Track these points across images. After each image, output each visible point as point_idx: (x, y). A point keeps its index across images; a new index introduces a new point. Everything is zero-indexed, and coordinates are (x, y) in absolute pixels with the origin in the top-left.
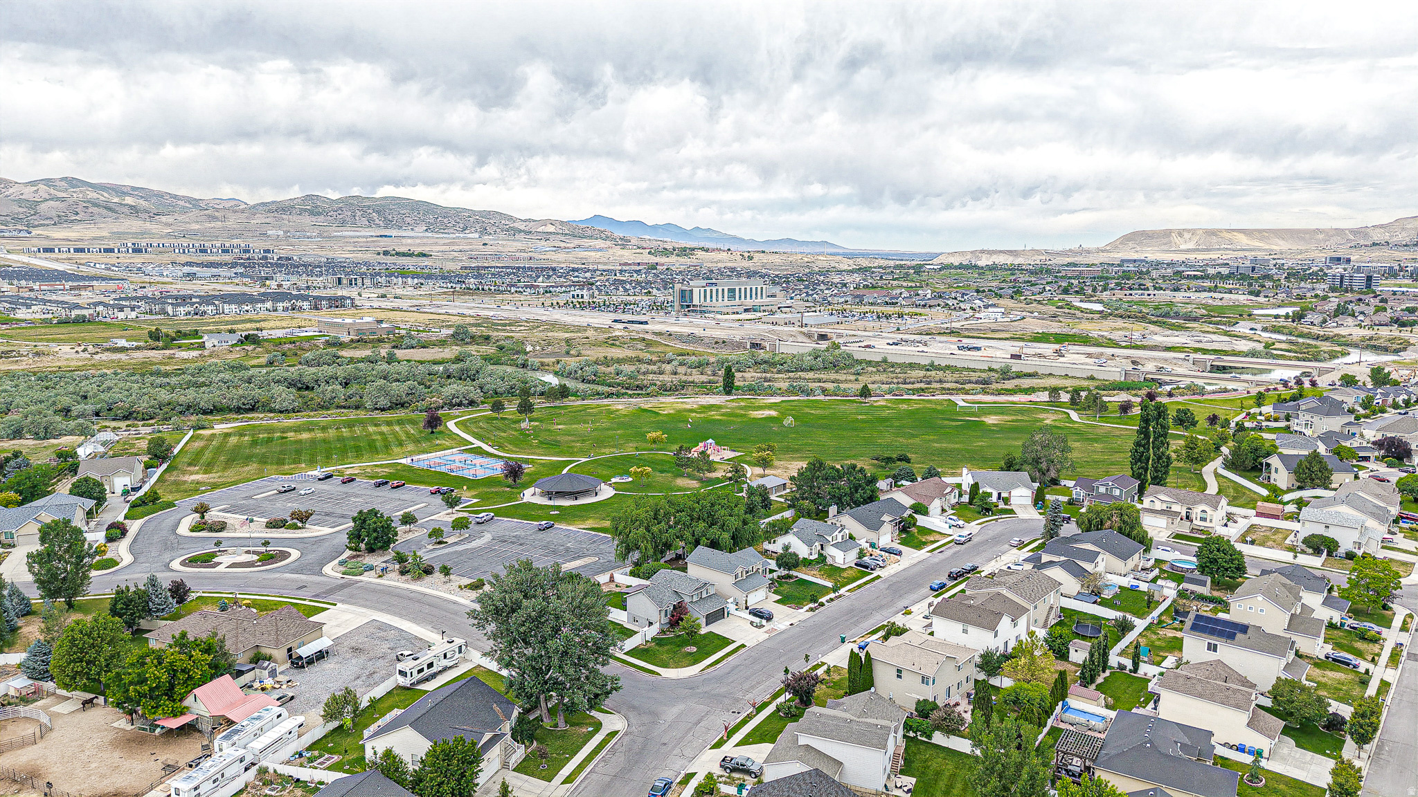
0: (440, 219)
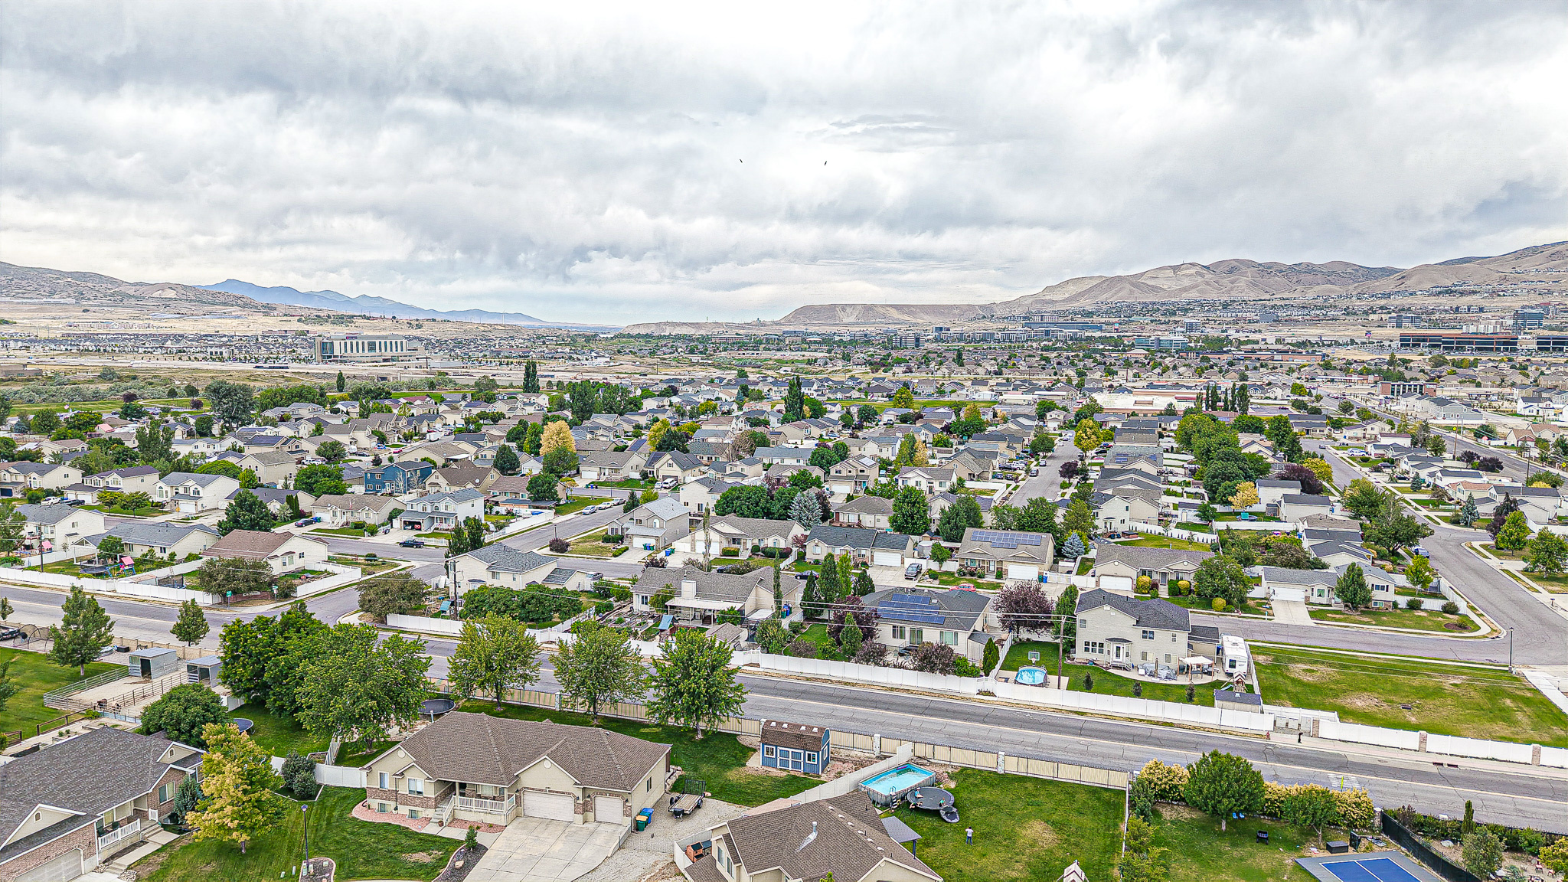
0: (16, 281)
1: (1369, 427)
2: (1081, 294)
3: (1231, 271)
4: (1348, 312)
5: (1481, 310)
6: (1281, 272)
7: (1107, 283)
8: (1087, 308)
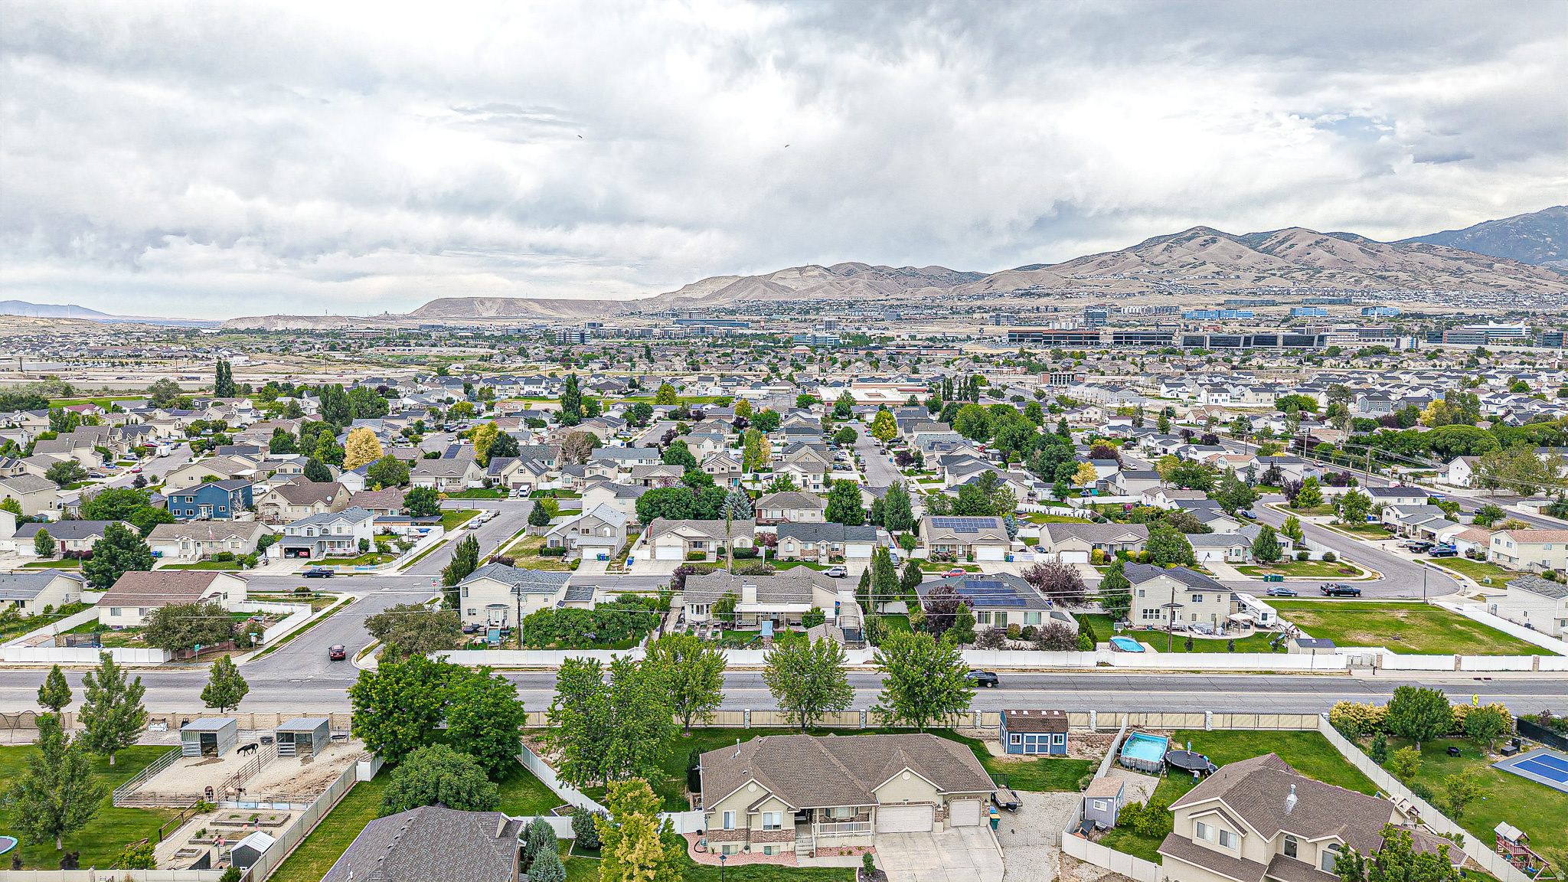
1: (1085, 411)
2: (720, 293)
3: (848, 274)
4: (954, 311)
5: (1056, 310)
6: (891, 274)
7: (742, 282)
8: (726, 306)
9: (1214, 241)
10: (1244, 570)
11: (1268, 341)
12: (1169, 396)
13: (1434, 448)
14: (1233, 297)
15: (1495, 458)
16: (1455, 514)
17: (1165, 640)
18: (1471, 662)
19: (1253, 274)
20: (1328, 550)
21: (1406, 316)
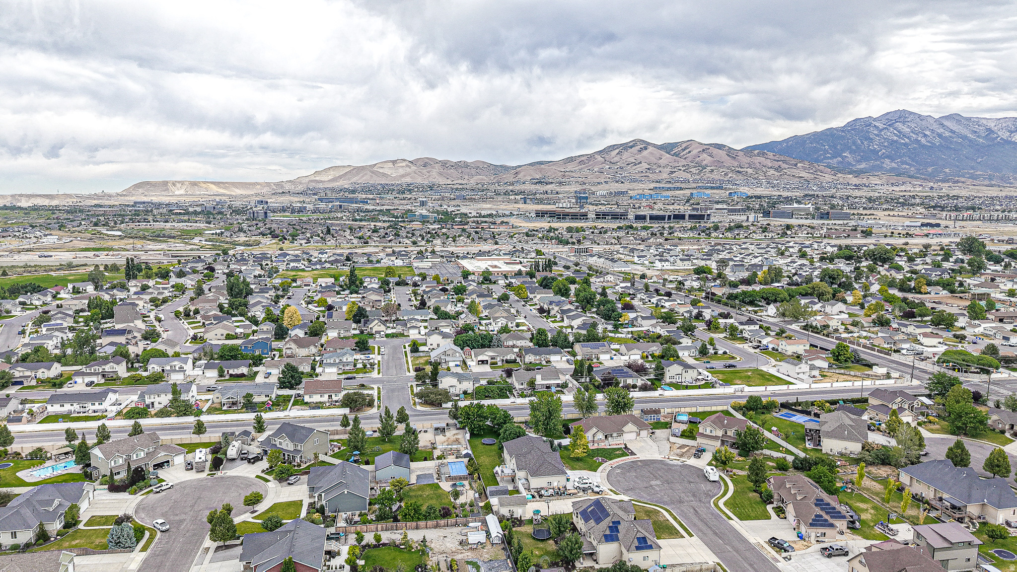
2: (340, 177)
3: (425, 165)
4: (497, 194)
5: (557, 193)
6: (452, 166)
7: (355, 170)
8: (346, 186)
9: (646, 148)
10: (696, 359)
11: (680, 217)
12: (639, 262)
13: (763, 298)
14: (658, 185)
15: (786, 305)
16: (769, 332)
17: (677, 386)
18: (770, 388)
19: (669, 170)
20: (725, 350)
21: (752, 197)
